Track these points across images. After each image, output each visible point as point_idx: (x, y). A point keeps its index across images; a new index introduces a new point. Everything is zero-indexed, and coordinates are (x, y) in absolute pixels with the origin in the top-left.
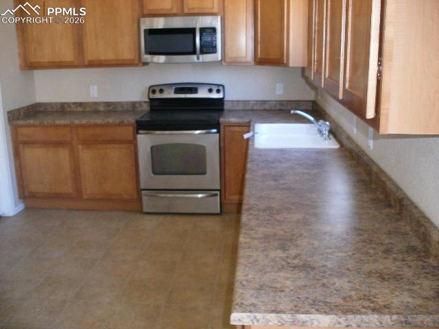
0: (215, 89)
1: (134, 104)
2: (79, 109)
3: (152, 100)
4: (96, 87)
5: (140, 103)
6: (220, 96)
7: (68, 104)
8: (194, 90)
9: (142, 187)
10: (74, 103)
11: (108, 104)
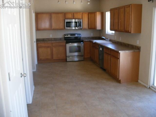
0: (79, 35)
1: (61, 38)
2: (48, 40)
3: (65, 37)
4: (51, 35)
5: (62, 38)
6: (80, 36)
7: (45, 39)
8: (75, 35)
9: (67, 55)
10: (46, 39)
11: (54, 39)
